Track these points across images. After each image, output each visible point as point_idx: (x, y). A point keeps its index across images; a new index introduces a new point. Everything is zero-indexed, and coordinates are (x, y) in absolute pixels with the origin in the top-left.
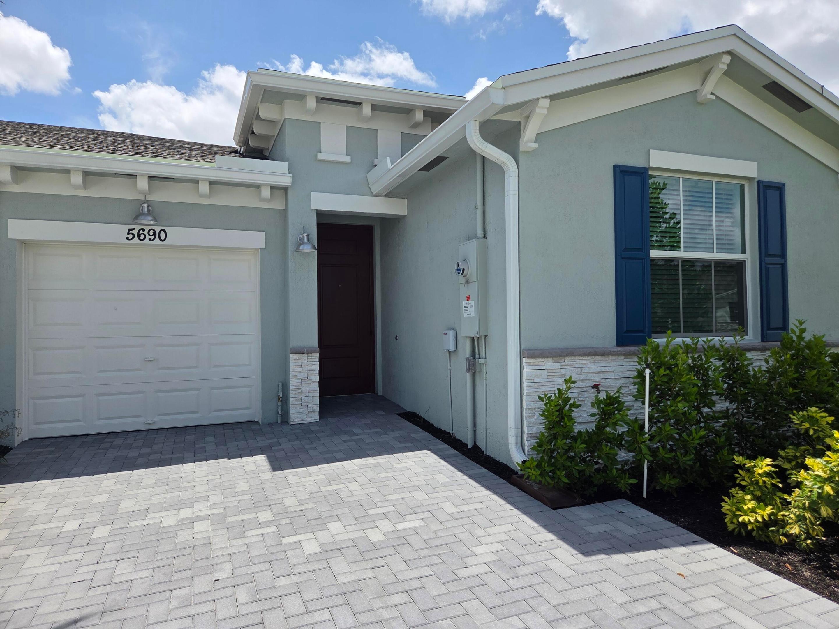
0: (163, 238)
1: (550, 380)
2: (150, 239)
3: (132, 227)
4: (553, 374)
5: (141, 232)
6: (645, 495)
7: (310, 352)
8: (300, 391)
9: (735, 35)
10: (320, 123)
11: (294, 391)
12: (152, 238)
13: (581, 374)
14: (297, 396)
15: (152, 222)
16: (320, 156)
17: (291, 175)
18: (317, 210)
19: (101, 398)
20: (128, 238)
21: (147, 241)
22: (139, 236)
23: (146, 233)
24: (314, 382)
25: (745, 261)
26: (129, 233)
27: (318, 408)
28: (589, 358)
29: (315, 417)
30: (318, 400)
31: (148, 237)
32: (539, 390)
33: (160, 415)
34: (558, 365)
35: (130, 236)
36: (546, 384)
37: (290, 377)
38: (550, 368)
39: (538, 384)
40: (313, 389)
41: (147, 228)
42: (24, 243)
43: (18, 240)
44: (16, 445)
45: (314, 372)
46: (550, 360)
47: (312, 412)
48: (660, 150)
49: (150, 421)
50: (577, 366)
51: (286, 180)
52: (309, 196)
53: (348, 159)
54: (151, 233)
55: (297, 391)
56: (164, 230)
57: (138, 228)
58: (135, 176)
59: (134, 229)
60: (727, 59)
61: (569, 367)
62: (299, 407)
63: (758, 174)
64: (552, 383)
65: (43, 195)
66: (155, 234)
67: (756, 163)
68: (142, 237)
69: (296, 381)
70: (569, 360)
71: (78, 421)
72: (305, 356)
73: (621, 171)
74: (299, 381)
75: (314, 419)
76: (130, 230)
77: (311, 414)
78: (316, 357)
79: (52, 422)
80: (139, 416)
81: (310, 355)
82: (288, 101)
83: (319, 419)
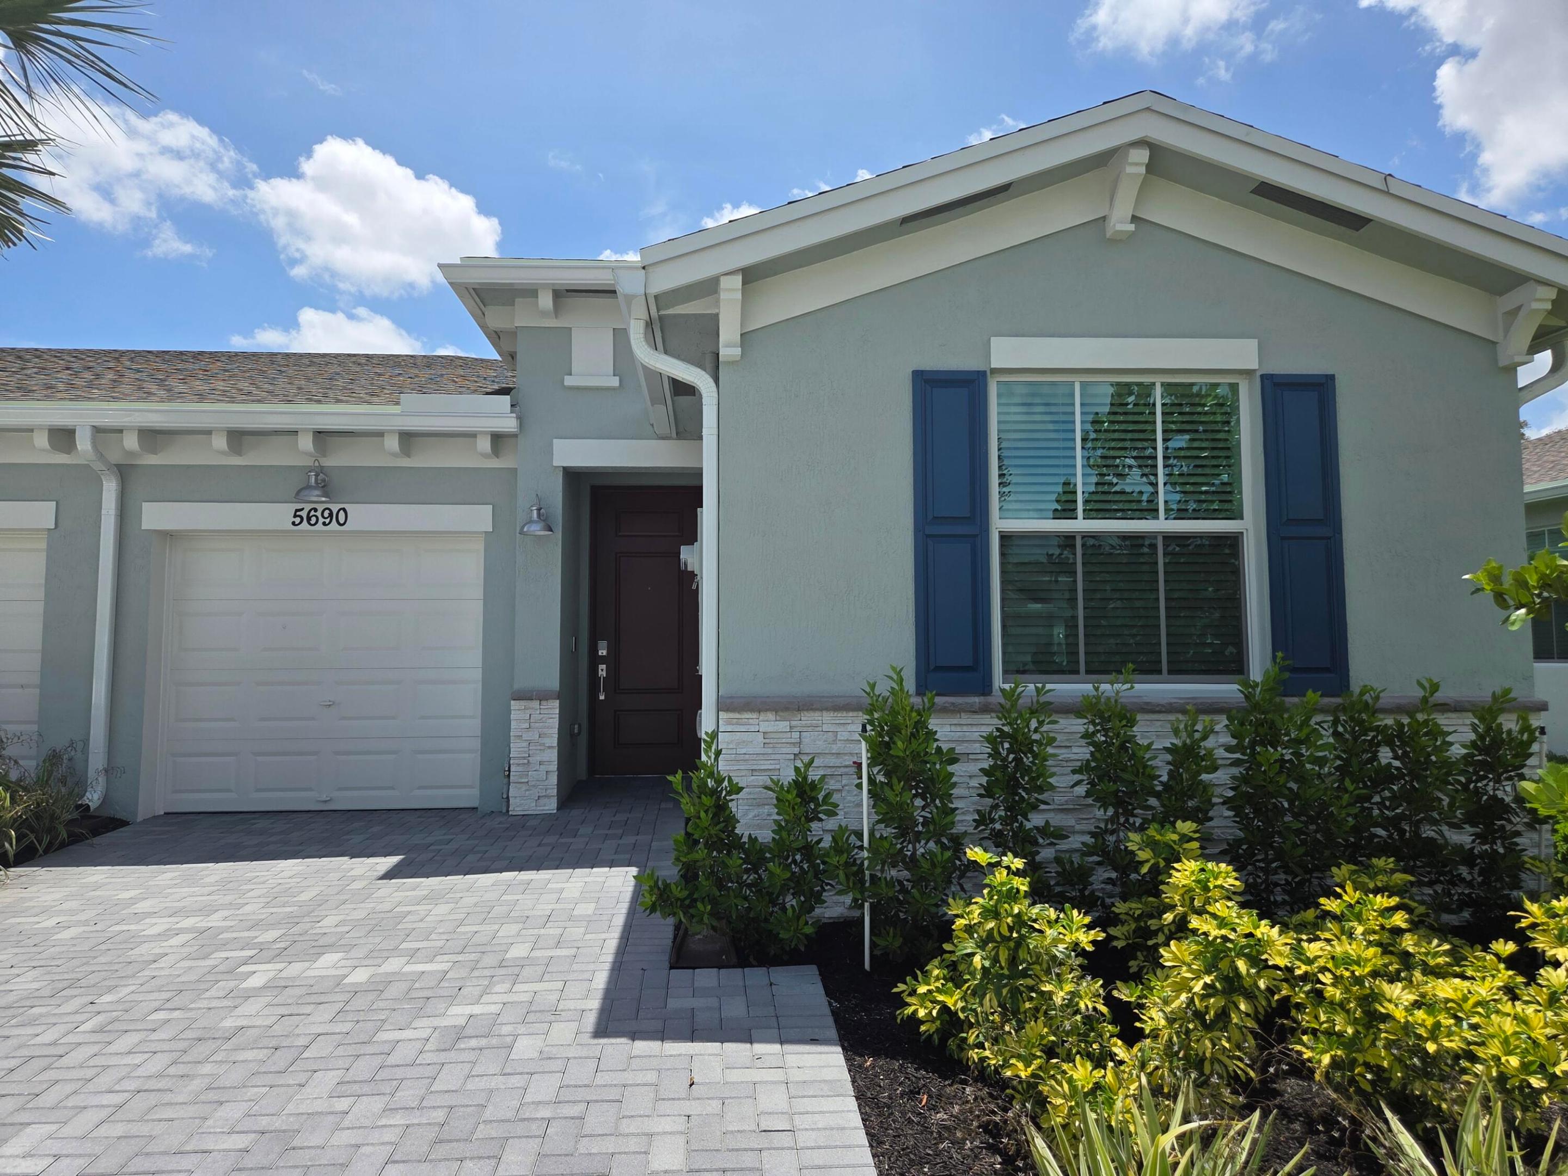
0: (342, 521)
1: (770, 751)
2: (324, 524)
3: (299, 506)
4: (775, 741)
5: (312, 513)
6: (867, 966)
7: (542, 696)
8: (526, 761)
9: (1148, 109)
10: (570, 329)
11: (516, 761)
12: (327, 521)
13: (835, 741)
14: (520, 769)
15: (324, 499)
16: (569, 381)
17: (514, 415)
18: (564, 468)
19: (260, 759)
20: (294, 523)
21: (319, 526)
22: (309, 519)
23: (319, 514)
24: (550, 747)
25: (1242, 533)
26: (295, 516)
27: (555, 791)
28: (851, 714)
29: (551, 806)
30: (556, 777)
31: (321, 520)
32: (742, 767)
33: (340, 789)
34: (783, 725)
35: (297, 520)
36: (761, 757)
37: (512, 738)
38: (769, 730)
39: (742, 757)
40: (547, 759)
41: (320, 508)
42: (168, 536)
43: (155, 531)
44: (139, 819)
45: (550, 731)
46: (771, 716)
47: (545, 796)
48: (1017, 336)
49: (324, 798)
50: (825, 728)
51: (509, 424)
52: (551, 445)
53: (615, 382)
54: (326, 514)
55: (521, 762)
56: (344, 510)
57: (308, 507)
58: (295, 432)
59: (302, 509)
60: (1143, 156)
61: (810, 729)
62: (524, 787)
63: (1260, 363)
64: (773, 757)
65: (189, 467)
66: (331, 515)
67: (1254, 343)
68: (313, 520)
69: (519, 745)
70: (808, 718)
71: (229, 791)
72: (535, 704)
73: (927, 381)
74: (525, 744)
75: (547, 808)
76: (297, 510)
77: (542, 801)
78: (554, 707)
79: (199, 791)
80: (310, 789)
81: (544, 703)
82: (521, 300)
83: (558, 809)
